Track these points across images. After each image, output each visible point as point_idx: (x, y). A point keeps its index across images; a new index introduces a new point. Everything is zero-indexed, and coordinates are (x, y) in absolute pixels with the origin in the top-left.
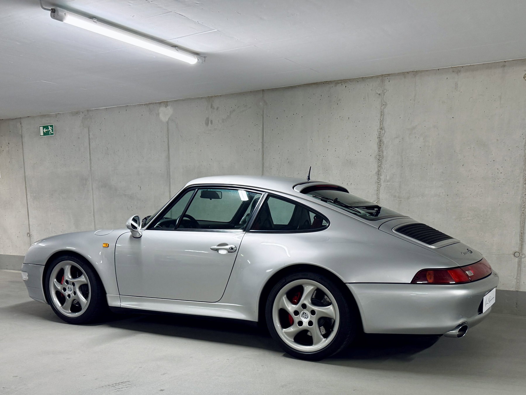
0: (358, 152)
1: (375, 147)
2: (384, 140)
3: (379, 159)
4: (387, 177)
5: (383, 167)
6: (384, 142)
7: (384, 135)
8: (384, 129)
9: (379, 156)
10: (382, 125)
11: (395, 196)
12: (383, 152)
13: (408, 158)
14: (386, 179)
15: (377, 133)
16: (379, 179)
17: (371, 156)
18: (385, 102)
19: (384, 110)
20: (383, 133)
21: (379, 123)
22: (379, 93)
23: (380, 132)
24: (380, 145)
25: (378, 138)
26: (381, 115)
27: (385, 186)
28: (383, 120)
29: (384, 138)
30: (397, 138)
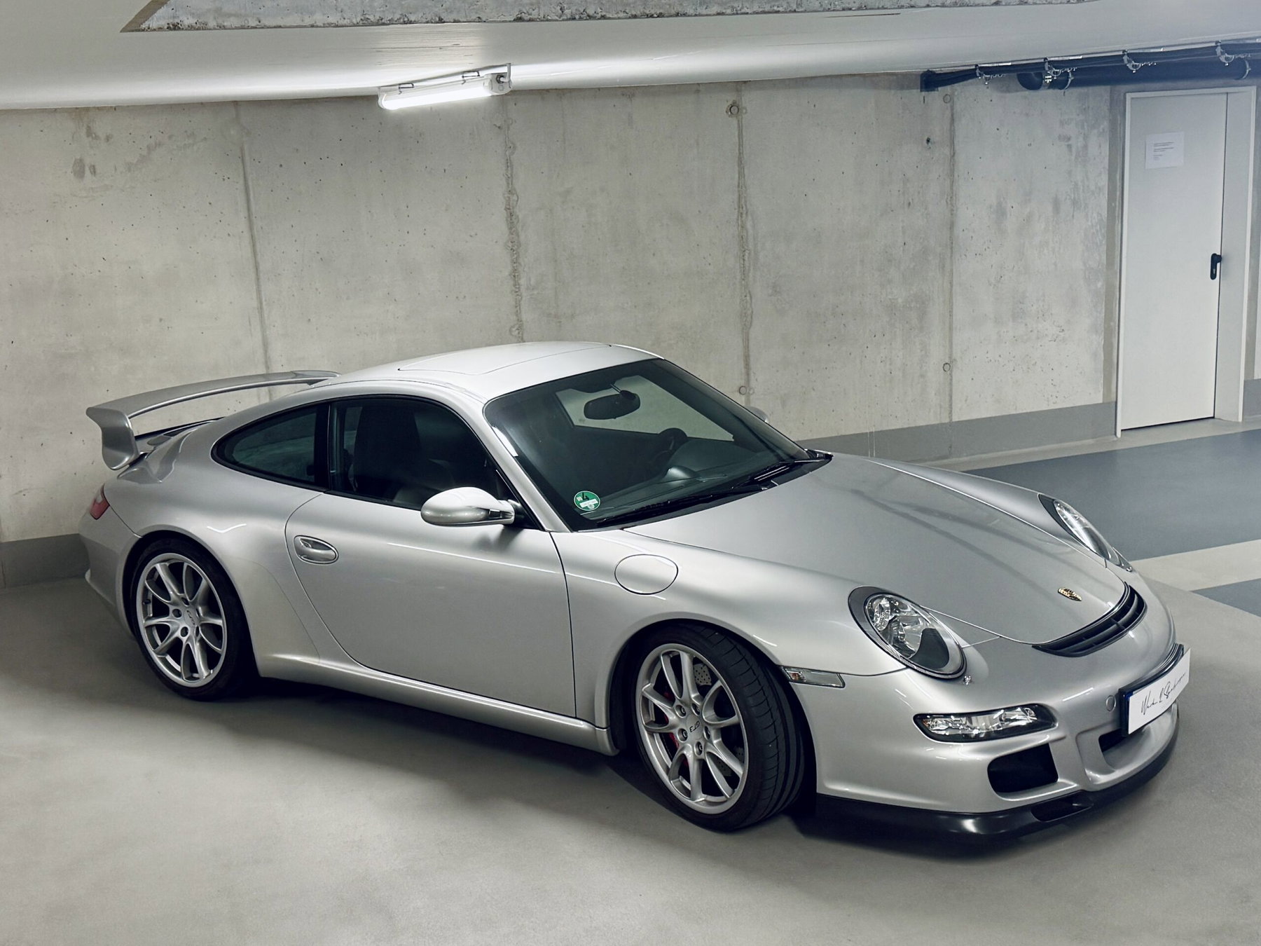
0: (471, 236)
1: (504, 227)
2: (518, 213)
3: (512, 249)
4: (530, 280)
5: (522, 263)
6: (518, 216)
8: (516, 194)
9: (512, 242)
10: (510, 186)
11: (549, 315)
12: (518, 236)
13: (564, 246)
14: (530, 284)
15: (504, 200)
16: (516, 284)
17: (496, 242)
18: (512, 143)
19: (512, 159)
20: (514, 200)
21: (504, 182)
22: (498, 125)
23: (509, 198)
24: (511, 223)
25: (506, 209)
26: (508, 167)
27: (529, 297)
28: (512, 175)
29: (516, 210)
30: (541, 209)
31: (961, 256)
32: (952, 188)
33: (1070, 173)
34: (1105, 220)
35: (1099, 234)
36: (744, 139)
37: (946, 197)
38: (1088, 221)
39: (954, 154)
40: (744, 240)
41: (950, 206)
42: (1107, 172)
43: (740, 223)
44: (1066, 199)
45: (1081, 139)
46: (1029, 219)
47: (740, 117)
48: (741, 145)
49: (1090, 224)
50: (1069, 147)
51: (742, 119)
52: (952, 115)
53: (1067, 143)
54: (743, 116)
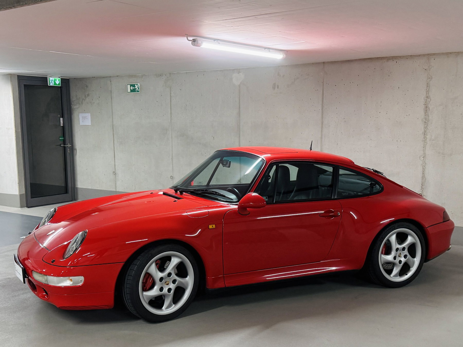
0: (407, 115)
1: (422, 113)
2: (430, 107)
3: (425, 122)
4: (432, 136)
5: (429, 128)
6: (429, 108)
7: (430, 102)
8: (430, 98)
9: (425, 119)
10: (428, 95)
11: (439, 153)
12: (428, 116)
13: (450, 122)
14: (431, 138)
15: (424, 101)
16: (425, 138)
17: (418, 118)
18: (431, 76)
19: (430, 82)
20: (428, 101)
21: (425, 93)
22: (425, 68)
23: (426, 100)
24: (426, 111)
25: (425, 105)
26: (428, 86)
27: (430, 144)
28: (429, 90)
29: (429, 105)
30: (441, 105)
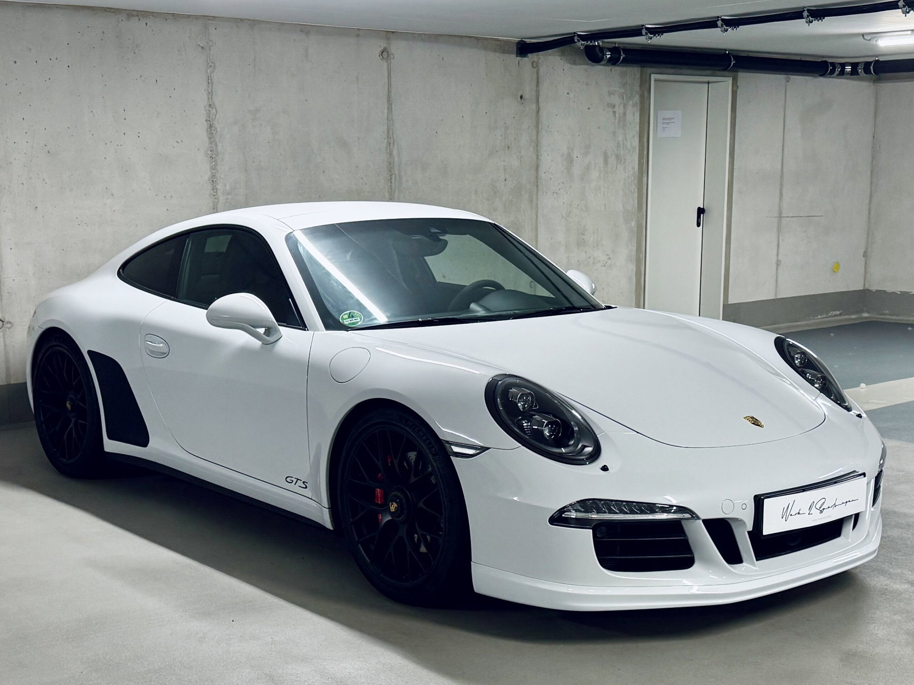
0: (178, 142)
1: (204, 136)
2: (216, 126)
3: (211, 157)
4: (226, 185)
5: (219, 170)
6: (216, 128)
7: (216, 116)
8: (215, 108)
9: (211, 151)
10: (211, 101)
12: (216, 145)
13: (253, 158)
14: (226, 190)
15: (205, 112)
16: (214, 189)
17: (199, 150)
18: (212, 63)
19: (212, 74)
20: (213, 114)
21: (205, 96)
22: (202, 46)
23: (209, 111)
24: (210, 133)
25: (206, 121)
26: (209, 83)
27: (225, 201)
28: (212, 91)
29: (215, 122)
30: (235, 123)
31: (543, 193)
32: (537, 138)
33: (614, 133)
34: (637, 173)
35: (633, 184)
36: (392, 81)
37: (533, 144)
38: (625, 172)
39: (539, 109)
40: (392, 166)
41: (536, 151)
42: (638, 135)
43: (388, 151)
44: (612, 153)
45: (622, 108)
46: (588, 168)
47: (389, 61)
48: (390, 85)
49: (627, 175)
50: (614, 112)
51: (390, 63)
52: (538, 79)
53: (613, 110)
54: (392, 61)
